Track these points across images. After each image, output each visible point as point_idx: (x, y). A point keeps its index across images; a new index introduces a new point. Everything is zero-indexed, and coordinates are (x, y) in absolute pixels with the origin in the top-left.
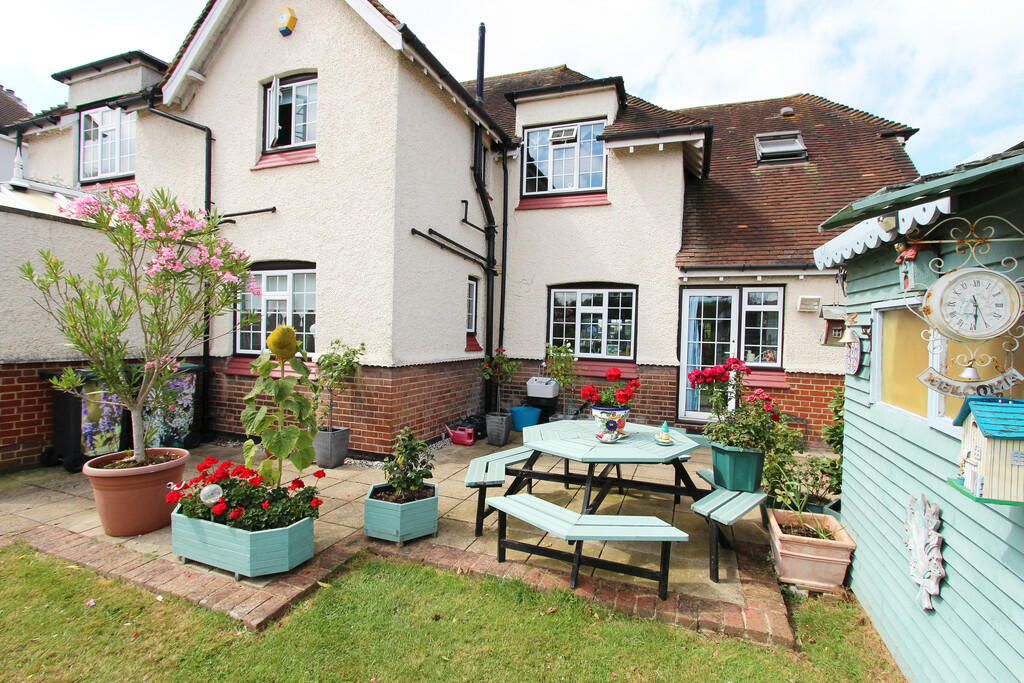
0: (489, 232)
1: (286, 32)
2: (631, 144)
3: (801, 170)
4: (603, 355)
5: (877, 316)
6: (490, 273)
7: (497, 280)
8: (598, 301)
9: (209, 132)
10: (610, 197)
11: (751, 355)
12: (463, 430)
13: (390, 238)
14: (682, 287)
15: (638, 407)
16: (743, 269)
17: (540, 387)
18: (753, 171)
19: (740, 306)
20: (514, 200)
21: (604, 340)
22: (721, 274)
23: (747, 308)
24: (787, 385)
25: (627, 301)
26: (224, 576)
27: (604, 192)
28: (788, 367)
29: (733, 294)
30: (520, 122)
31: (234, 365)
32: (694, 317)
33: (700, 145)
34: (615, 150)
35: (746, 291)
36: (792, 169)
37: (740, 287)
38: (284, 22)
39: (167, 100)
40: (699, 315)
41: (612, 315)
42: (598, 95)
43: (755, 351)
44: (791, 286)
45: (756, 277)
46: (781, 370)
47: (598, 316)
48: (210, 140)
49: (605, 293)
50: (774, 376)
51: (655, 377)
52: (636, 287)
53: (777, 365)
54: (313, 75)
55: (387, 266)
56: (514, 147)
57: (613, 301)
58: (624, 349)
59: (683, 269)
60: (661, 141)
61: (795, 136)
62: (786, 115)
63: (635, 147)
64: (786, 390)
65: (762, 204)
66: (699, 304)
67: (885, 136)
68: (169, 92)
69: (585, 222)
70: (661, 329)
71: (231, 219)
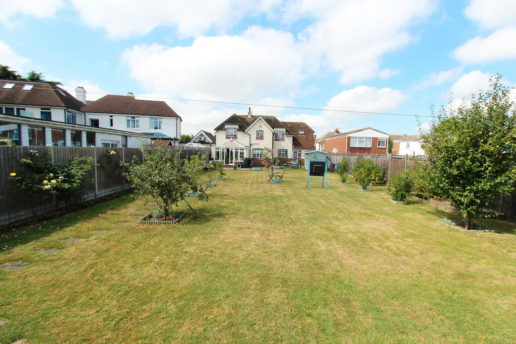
1: (260, 127)
2: (288, 135)
4: (284, 157)
9: (250, 135)
10: (285, 140)
14: (292, 150)
16: (298, 149)
18: (299, 136)
20: (274, 140)
22: (296, 149)
32: (293, 153)
33: (294, 136)
34: (286, 136)
36: (303, 136)
37: (298, 151)
41: (285, 153)
47: (283, 153)
49: (284, 151)
52: (288, 150)
53: (301, 158)
54: (263, 131)
56: (275, 134)
58: (286, 157)
59: (292, 148)
60: (291, 135)
61: (303, 131)
62: (302, 127)
67: (312, 132)
68: (246, 131)
69: (282, 142)
70: (290, 155)
71: (253, 144)
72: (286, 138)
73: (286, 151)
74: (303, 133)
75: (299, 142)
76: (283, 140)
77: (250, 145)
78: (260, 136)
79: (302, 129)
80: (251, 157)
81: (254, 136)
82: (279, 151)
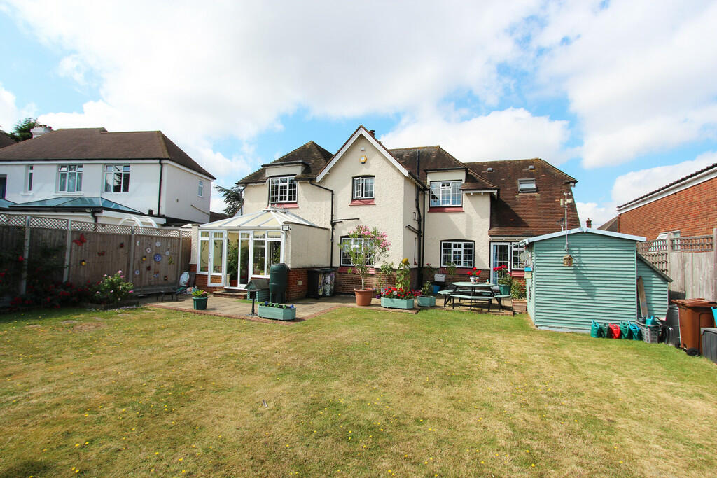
0: (419, 221)
1: (363, 163)
2: (472, 192)
3: (534, 196)
4: (462, 266)
6: (419, 236)
7: (422, 238)
8: (460, 246)
9: (332, 191)
10: (464, 209)
11: (515, 266)
13: (402, 230)
14: (490, 242)
16: (511, 236)
17: (439, 278)
18: (517, 196)
19: (511, 248)
20: (427, 209)
21: (462, 261)
22: (504, 238)
23: (513, 249)
25: (471, 246)
27: (462, 207)
29: (509, 244)
30: (429, 179)
31: (342, 269)
32: (495, 253)
33: (496, 194)
34: (466, 194)
35: (513, 243)
36: (531, 196)
37: (511, 242)
38: (363, 160)
39: (318, 181)
40: (497, 251)
41: (465, 252)
42: (459, 172)
43: (517, 264)
47: (460, 252)
48: (333, 195)
49: (462, 243)
50: (522, 273)
51: (482, 274)
52: (474, 241)
54: (374, 176)
55: (401, 238)
56: (427, 190)
57: (465, 246)
58: (470, 264)
59: (491, 236)
60: (482, 192)
61: (533, 181)
62: (531, 169)
65: (519, 211)
66: (497, 247)
67: (566, 183)
68: (319, 179)
69: (454, 217)
70: (483, 257)
71: (341, 221)
72: (467, 203)
73: (469, 246)
74: (533, 186)
75: (515, 216)
76: (458, 208)
77: (333, 224)
78: (364, 195)
79: (530, 176)
80: (336, 263)
81: (344, 194)
82: (446, 245)
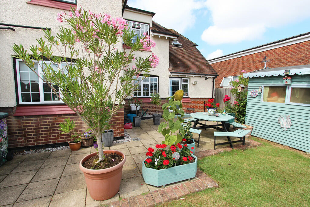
3: (182, 50)
4: (150, 96)
5: (263, 87)
8: (148, 80)
10: (151, 49)
12: (128, 124)
14: (170, 77)
15: (160, 110)
16: (184, 74)
18: (173, 48)
21: (142, 92)
23: (182, 83)
24: (190, 101)
26: (185, 182)
28: (191, 97)
29: (180, 79)
31: (19, 111)
35: (182, 79)
40: (172, 85)
41: (151, 85)
42: (142, 15)
44: (191, 78)
45: (185, 76)
46: (189, 98)
47: (148, 85)
49: (150, 78)
50: (187, 99)
51: (164, 102)
52: (158, 77)
53: (188, 97)
57: (152, 80)
59: (172, 73)
61: (177, 41)
63: (160, 36)
64: (190, 102)
66: (172, 82)
67: (193, 45)
